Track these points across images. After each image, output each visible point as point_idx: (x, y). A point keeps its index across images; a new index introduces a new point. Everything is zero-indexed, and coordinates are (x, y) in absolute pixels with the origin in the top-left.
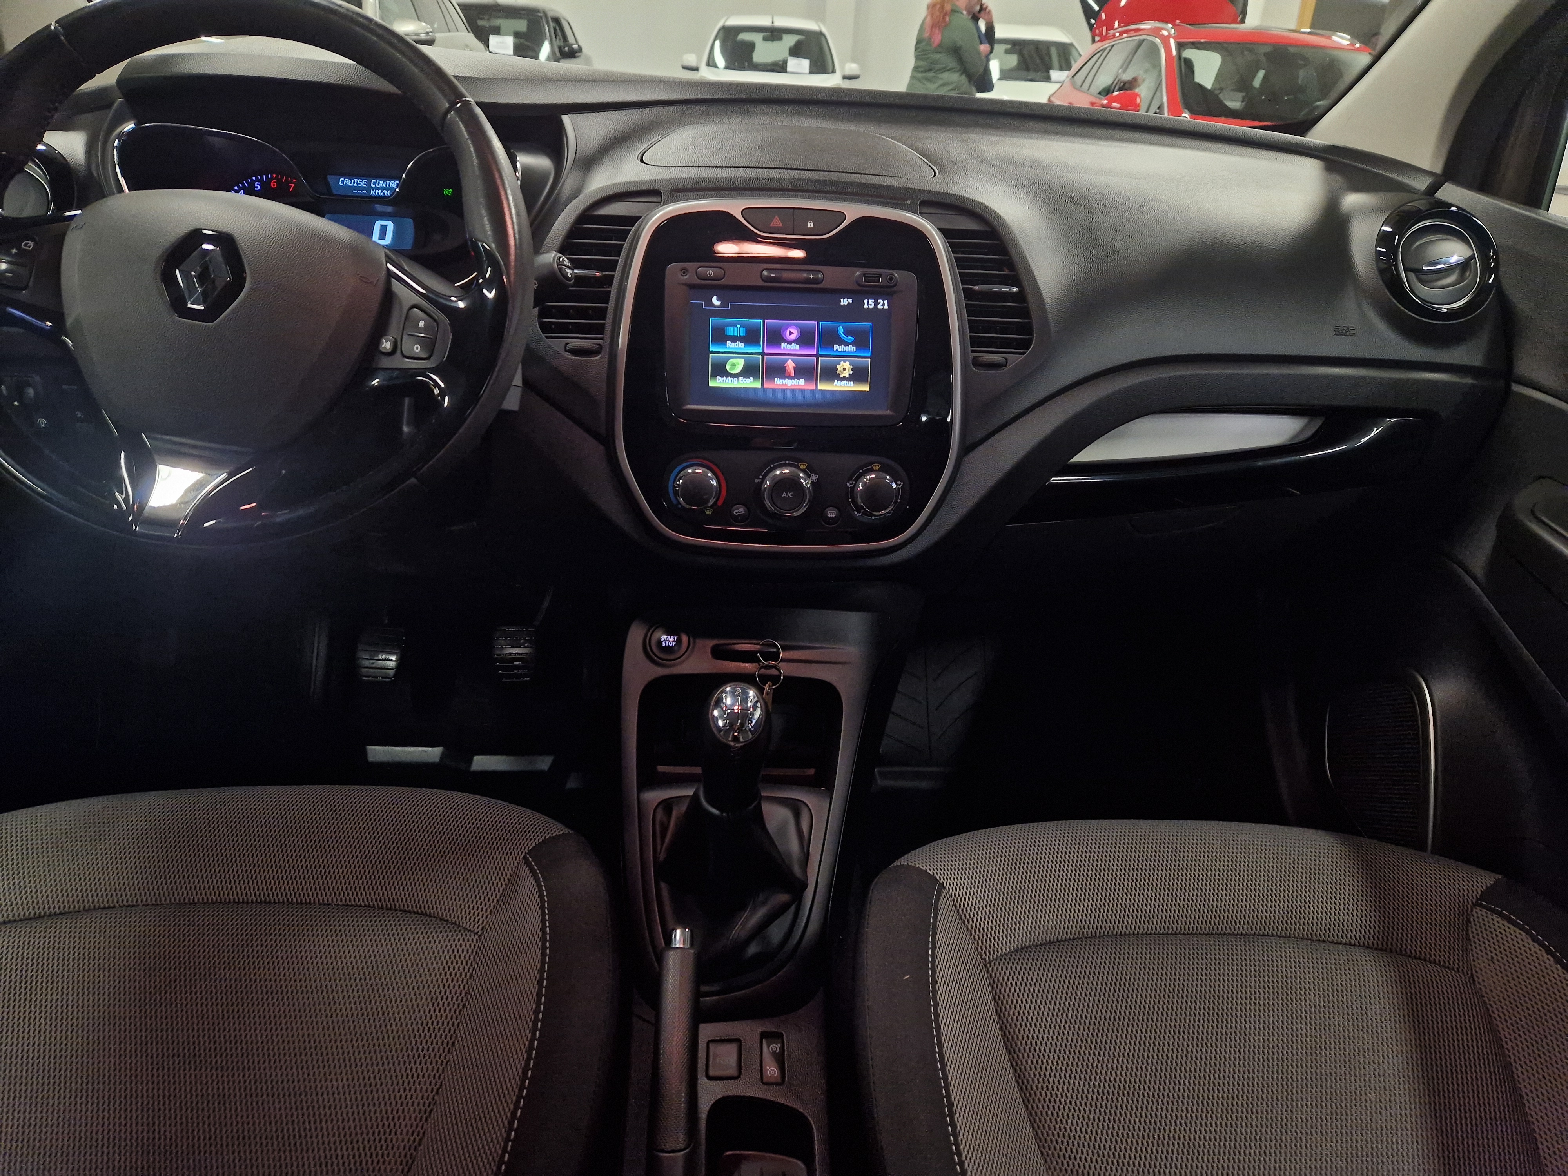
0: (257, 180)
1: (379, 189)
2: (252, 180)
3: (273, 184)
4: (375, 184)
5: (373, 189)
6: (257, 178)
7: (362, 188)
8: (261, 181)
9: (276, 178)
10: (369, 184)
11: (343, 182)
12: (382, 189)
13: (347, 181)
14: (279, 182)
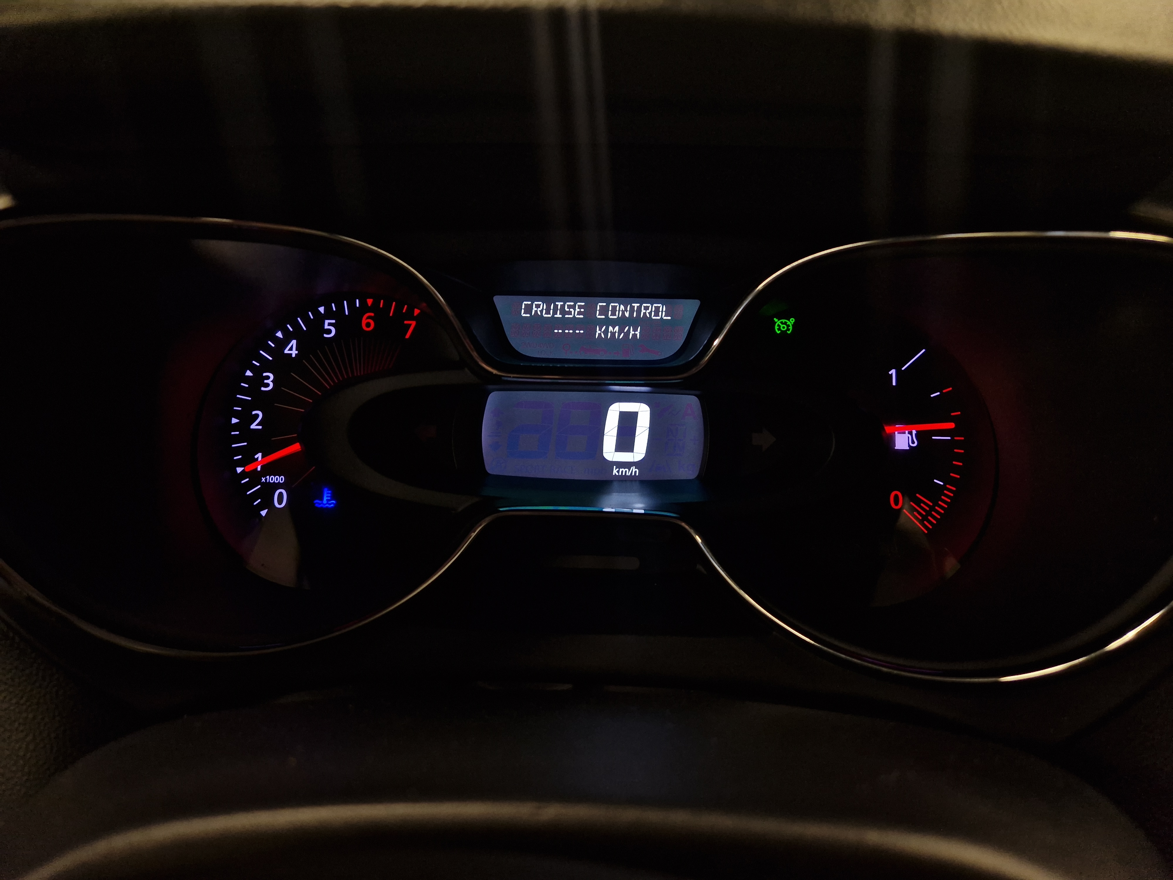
0: (329, 314)
1: (613, 323)
2: (317, 313)
3: (367, 323)
4: (604, 311)
5: (601, 323)
6: (328, 309)
7: (574, 323)
8: (338, 315)
9: (375, 308)
10: (589, 311)
11: (528, 309)
12: (622, 322)
13: (539, 307)
14: (380, 316)
